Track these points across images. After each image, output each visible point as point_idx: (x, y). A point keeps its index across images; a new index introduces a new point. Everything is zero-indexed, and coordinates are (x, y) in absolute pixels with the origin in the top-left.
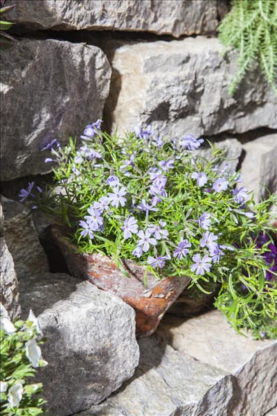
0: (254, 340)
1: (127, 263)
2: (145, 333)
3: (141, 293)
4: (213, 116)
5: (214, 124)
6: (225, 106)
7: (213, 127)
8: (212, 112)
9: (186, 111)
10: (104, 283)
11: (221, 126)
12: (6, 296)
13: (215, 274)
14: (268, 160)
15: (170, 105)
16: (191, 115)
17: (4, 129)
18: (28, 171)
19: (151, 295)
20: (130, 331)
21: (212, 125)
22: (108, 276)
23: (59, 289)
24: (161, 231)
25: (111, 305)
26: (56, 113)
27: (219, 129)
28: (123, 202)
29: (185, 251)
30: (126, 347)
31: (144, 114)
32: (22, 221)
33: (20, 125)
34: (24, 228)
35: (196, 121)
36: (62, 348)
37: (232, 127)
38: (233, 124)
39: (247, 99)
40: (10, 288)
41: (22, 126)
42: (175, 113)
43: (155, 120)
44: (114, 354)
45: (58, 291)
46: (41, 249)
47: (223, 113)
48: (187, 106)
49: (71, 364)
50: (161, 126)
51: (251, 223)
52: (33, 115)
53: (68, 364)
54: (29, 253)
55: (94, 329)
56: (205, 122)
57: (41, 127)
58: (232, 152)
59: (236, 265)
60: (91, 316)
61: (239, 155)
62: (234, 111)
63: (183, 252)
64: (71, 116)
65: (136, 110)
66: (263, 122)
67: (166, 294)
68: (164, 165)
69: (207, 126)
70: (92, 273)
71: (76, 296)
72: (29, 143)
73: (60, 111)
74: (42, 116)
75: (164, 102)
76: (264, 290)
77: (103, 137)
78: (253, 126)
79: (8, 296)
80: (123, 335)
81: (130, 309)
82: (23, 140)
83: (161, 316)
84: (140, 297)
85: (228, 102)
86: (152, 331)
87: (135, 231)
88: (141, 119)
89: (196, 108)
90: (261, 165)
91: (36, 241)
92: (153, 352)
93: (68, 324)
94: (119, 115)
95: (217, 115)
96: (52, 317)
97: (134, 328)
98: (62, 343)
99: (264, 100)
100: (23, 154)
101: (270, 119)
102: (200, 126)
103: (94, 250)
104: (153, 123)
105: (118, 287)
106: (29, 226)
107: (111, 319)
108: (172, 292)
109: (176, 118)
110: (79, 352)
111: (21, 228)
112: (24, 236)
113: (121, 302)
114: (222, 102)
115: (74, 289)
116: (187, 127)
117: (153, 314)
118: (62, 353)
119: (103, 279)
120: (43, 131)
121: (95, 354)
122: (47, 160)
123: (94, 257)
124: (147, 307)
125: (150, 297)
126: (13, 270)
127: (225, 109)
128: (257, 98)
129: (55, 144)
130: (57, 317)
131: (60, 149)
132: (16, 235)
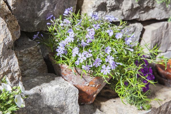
0: (137, 110)
1: (77, 69)
2: (88, 103)
3: (84, 84)
4: (128, 11)
5: (129, 15)
6: (134, 7)
7: (128, 17)
8: (128, 9)
9: (115, 7)
10: (68, 78)
11: (132, 16)
12: (14, 77)
13: (114, 76)
14: (155, 33)
15: (107, 4)
16: (117, 10)
17: (27, 8)
18: (41, 28)
19: (89, 85)
20: (75, 99)
21: (128, 16)
22: (69, 75)
23: (47, 79)
24: (89, 54)
25: (67, 87)
26: (52, 3)
27: (132, 18)
28: (73, 40)
29: (99, 64)
30: (73, 106)
31: (94, 7)
32: (35, 49)
33: (35, 7)
34: (36, 53)
35: (119, 13)
36: (42, 103)
37: (138, 18)
38: (139, 16)
39: (145, 5)
40: (16, 73)
41: (36, 7)
42: (109, 8)
43: (100, 10)
44: (67, 109)
45: (46, 80)
46: (44, 62)
47: (133, 11)
48: (115, 5)
49: (46, 111)
50: (103, 14)
51: (133, 54)
52: (41, 2)
53: (44, 110)
54: (39, 64)
55: (58, 96)
56: (124, 13)
57: (45, 9)
58: (138, 29)
59: (124, 73)
60: (57, 90)
61: (141, 30)
62: (139, 10)
63: (98, 64)
64: (61, 6)
65: (91, 5)
66: (153, 17)
67: (96, 85)
68: (96, 26)
69: (125, 16)
70: (63, 73)
71: (53, 82)
72: (40, 15)
73: (54, 2)
74: (45, 4)
75: (104, 2)
76: (137, 85)
77: (73, 15)
78: (149, 18)
79: (15, 77)
80: (72, 100)
81: (76, 90)
82: (37, 14)
83: (95, 95)
84: (84, 86)
85: (135, 6)
86: (91, 102)
87: (77, 53)
88: (93, 9)
89: (120, 7)
90: (151, 35)
91: (42, 58)
92: (90, 111)
93: (46, 93)
94: (84, 8)
95: (130, 11)
96: (38, 89)
97: (78, 98)
98: (42, 101)
99: (154, 6)
100: (37, 20)
101: (156, 15)
102: (122, 15)
103: (63, 63)
104: (99, 12)
105: (74, 80)
106: (39, 52)
107: (66, 93)
108: (99, 85)
109: (110, 11)
110: (50, 106)
111: (35, 52)
112: (36, 56)
113: (72, 86)
114: (132, 5)
115: (54, 79)
116: (115, 15)
117: (90, 94)
118: (42, 105)
119: (67, 76)
120: (46, 11)
121: (58, 108)
122: (48, 24)
123: (63, 66)
124: (87, 90)
125: (88, 86)
126: (18, 65)
127: (134, 9)
128: (150, 5)
129: (53, 17)
130: (41, 90)
131: (55, 19)
132: (32, 55)
